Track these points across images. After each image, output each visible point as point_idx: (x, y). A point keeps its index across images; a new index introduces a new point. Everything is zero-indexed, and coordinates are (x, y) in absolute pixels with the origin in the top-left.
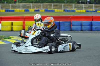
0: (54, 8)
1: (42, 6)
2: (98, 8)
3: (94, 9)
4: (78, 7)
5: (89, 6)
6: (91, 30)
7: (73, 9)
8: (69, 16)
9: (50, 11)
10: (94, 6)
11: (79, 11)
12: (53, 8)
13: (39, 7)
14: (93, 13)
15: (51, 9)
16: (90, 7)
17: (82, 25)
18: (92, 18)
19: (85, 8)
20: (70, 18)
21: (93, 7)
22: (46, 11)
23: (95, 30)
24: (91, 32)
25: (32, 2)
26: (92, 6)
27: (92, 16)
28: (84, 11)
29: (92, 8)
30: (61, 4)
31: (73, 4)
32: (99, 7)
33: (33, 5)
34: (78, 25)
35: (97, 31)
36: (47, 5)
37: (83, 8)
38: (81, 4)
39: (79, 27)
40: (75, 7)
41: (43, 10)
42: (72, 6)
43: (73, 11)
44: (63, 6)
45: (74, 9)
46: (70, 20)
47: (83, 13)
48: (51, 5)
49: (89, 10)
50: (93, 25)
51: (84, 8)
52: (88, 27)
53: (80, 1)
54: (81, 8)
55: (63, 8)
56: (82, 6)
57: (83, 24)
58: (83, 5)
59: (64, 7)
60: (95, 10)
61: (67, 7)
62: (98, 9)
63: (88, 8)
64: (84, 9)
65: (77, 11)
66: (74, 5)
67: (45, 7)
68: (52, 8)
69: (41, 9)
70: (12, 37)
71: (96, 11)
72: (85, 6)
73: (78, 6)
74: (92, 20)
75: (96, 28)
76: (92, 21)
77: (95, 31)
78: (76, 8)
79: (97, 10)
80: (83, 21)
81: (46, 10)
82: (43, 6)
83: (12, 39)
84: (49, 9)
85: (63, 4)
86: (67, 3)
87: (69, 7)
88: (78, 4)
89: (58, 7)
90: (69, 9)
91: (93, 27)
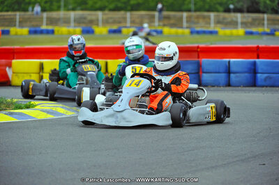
0: (161, 24)
1: (128, 20)
2: (278, 24)
3: (268, 28)
4: (225, 21)
5: (254, 20)
6: (253, 83)
7: (212, 27)
10: (268, 20)
11: (228, 31)
12: (159, 25)
13: (120, 22)
14: (265, 38)
15: (153, 29)
16: (257, 22)
17: (228, 71)
18: (259, 52)
19: (244, 24)
21: (266, 22)
23: (263, 83)
24: (253, 88)
25: (102, 9)
26: (263, 19)
27: (258, 47)
28: (241, 31)
29: (263, 24)
30: (178, 14)
31: (212, 15)
33: (105, 17)
34: (217, 71)
35: (268, 88)
36: (142, 17)
37: (239, 25)
38: (232, 14)
39: (222, 77)
40: (218, 22)
42: (210, 19)
43: (211, 33)
44: (185, 20)
45: (215, 27)
46: (199, 57)
47: (238, 36)
48: (153, 17)
49: (254, 30)
50: (260, 71)
51: (242, 23)
52: (245, 77)
53: (231, 6)
54: (234, 24)
55: (185, 24)
56: (237, 18)
57: (233, 68)
58: (239, 15)
59: (187, 22)
60: (271, 31)
61: (196, 20)
62: (277, 27)
63: (254, 23)
64: (242, 27)
65: (221, 32)
66: (215, 16)
67: (137, 20)
68: (156, 26)
69: (126, 27)
71: (272, 34)
72: (245, 20)
73: (224, 18)
74: (258, 58)
75: (266, 79)
76: (257, 60)
77: (263, 86)
78: (218, 25)
79: (275, 31)
80: (232, 60)
82: (131, 18)
83: (37, 107)
85: (185, 14)
86: (196, 11)
87: (201, 21)
88: (226, 15)
89: (172, 21)
90: (201, 27)
91: (259, 75)
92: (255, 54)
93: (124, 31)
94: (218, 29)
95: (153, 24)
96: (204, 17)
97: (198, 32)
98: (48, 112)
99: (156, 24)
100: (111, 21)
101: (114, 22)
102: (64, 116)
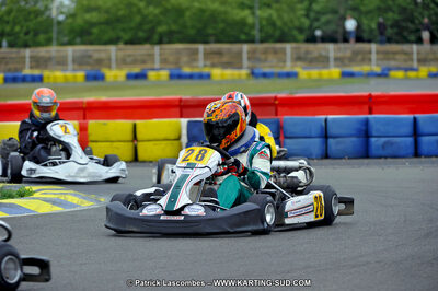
0: (208, 63)
1: (157, 58)
2: (394, 59)
3: (377, 65)
4: (309, 56)
5: (356, 53)
6: (365, 153)
7: (288, 68)
8: (272, 95)
9: (191, 77)
10: (378, 53)
11: (315, 73)
12: (205, 66)
13: (144, 62)
14: (373, 81)
15: (196, 71)
16: (360, 57)
17: (325, 135)
18: (371, 103)
19: (339, 61)
20: (276, 106)
21: (374, 56)
22: (176, 76)
23: (381, 152)
24: (366, 161)
25: (114, 41)
26: (370, 52)
27: (370, 96)
28: (335, 72)
29: (370, 60)
30: (235, 47)
31: (288, 47)
32: (398, 56)
33: (121, 54)
34: (308, 134)
35: (389, 160)
36: (178, 52)
37: (332, 62)
38: (320, 46)
39: (315, 144)
40: (298, 58)
41: (164, 74)
42: (285, 53)
44: (245, 56)
45: (293, 66)
46: (276, 114)
47: (331, 81)
48: (196, 52)
49: (355, 69)
50: (374, 133)
51: (336, 59)
52: (352, 143)
53: (318, 33)
54: (323, 61)
55: (246, 63)
56: (328, 51)
57: (332, 131)
58: (331, 47)
59: (249, 59)
60: (383, 70)
61: (263, 57)
62: (393, 63)
63: (352, 60)
64: (336, 66)
65: (303, 74)
66: (292, 48)
67: (171, 59)
68: (201, 66)
69: (153, 69)
70: (35, 188)
71: (384, 75)
72: (340, 55)
73: (307, 52)
74: (371, 112)
75: (384, 146)
76: (369, 116)
77: (380, 157)
78: (299, 63)
79: (389, 69)
80: (330, 117)
81: (176, 72)
82: (161, 54)
83: (36, 195)
84: (187, 70)
85: (246, 47)
86: (262, 41)
87: (271, 57)
88: (311, 47)
89: (225, 59)
90: (271, 67)
91: (373, 140)
92: (366, 108)
93: (152, 75)
94: (298, 69)
95: (195, 64)
96: (275, 52)
97: (265, 75)
98: (54, 202)
99: (201, 63)
100: (129, 60)
101: (135, 62)
102: (78, 209)
